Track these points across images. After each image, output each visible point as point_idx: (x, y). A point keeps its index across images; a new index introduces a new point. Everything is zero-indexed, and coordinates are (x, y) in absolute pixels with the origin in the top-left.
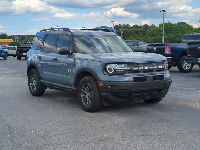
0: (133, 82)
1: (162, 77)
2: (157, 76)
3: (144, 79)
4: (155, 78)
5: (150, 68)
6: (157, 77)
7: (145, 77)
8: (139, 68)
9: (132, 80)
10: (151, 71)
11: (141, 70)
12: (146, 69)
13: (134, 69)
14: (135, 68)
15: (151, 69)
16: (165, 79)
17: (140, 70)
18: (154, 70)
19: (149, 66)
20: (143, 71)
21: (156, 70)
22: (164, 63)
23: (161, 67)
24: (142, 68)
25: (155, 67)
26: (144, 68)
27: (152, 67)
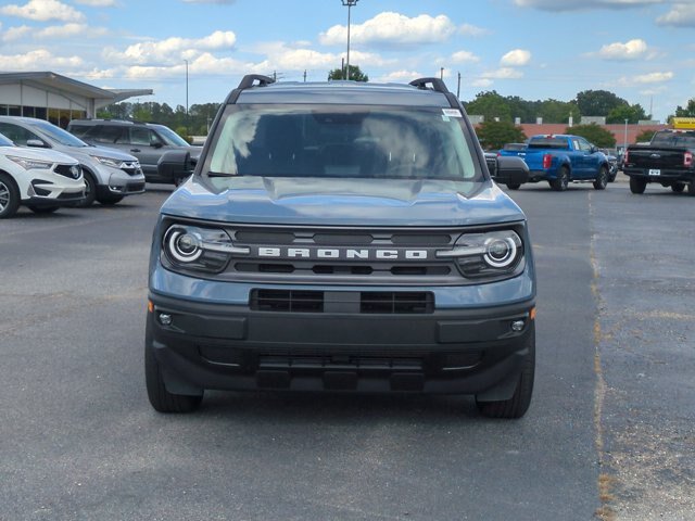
0: (247, 310)
1: (424, 300)
2: (392, 293)
3: (313, 300)
4: (371, 301)
5: (348, 251)
6: (393, 301)
7: (320, 294)
8: (284, 252)
9: (246, 300)
11: (299, 259)
12: (323, 260)
13: (263, 252)
14: (267, 252)
15: (356, 260)
16: (436, 313)
17: (292, 259)
18: (374, 266)
19: (343, 246)
20: (311, 265)
21: (389, 266)
22: (454, 237)
23: (423, 254)
24: (305, 253)
25: (380, 254)
26: (313, 252)
27: (364, 254)
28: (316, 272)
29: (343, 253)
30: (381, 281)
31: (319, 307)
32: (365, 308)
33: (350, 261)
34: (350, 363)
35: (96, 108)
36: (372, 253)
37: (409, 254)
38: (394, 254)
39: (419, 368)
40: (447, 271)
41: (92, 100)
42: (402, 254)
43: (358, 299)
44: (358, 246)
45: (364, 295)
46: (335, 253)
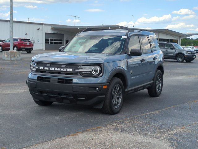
0: (36, 81)
1: (70, 81)
2: (64, 79)
4: (60, 81)
5: (56, 69)
6: (65, 81)
7: (50, 78)
9: (36, 78)
10: (59, 73)
11: (46, 70)
12: (51, 70)
14: (41, 68)
15: (57, 71)
16: (73, 84)
18: (61, 72)
19: (55, 67)
20: (49, 71)
21: (64, 73)
22: (80, 66)
23: (71, 70)
24: (48, 69)
25: (62, 70)
26: (49, 69)
27: (59, 69)
28: (50, 73)
29: (55, 69)
30: (63, 76)
31: (49, 81)
32: (59, 82)
33: (56, 71)
34: (58, 95)
35: (181, 39)
36: (60, 69)
37: (68, 70)
38: (65, 70)
39: (72, 98)
40: (77, 74)
41: (180, 37)
42: (67, 70)
43: (57, 80)
44: (58, 68)
45: (59, 79)
46: (53, 69)
